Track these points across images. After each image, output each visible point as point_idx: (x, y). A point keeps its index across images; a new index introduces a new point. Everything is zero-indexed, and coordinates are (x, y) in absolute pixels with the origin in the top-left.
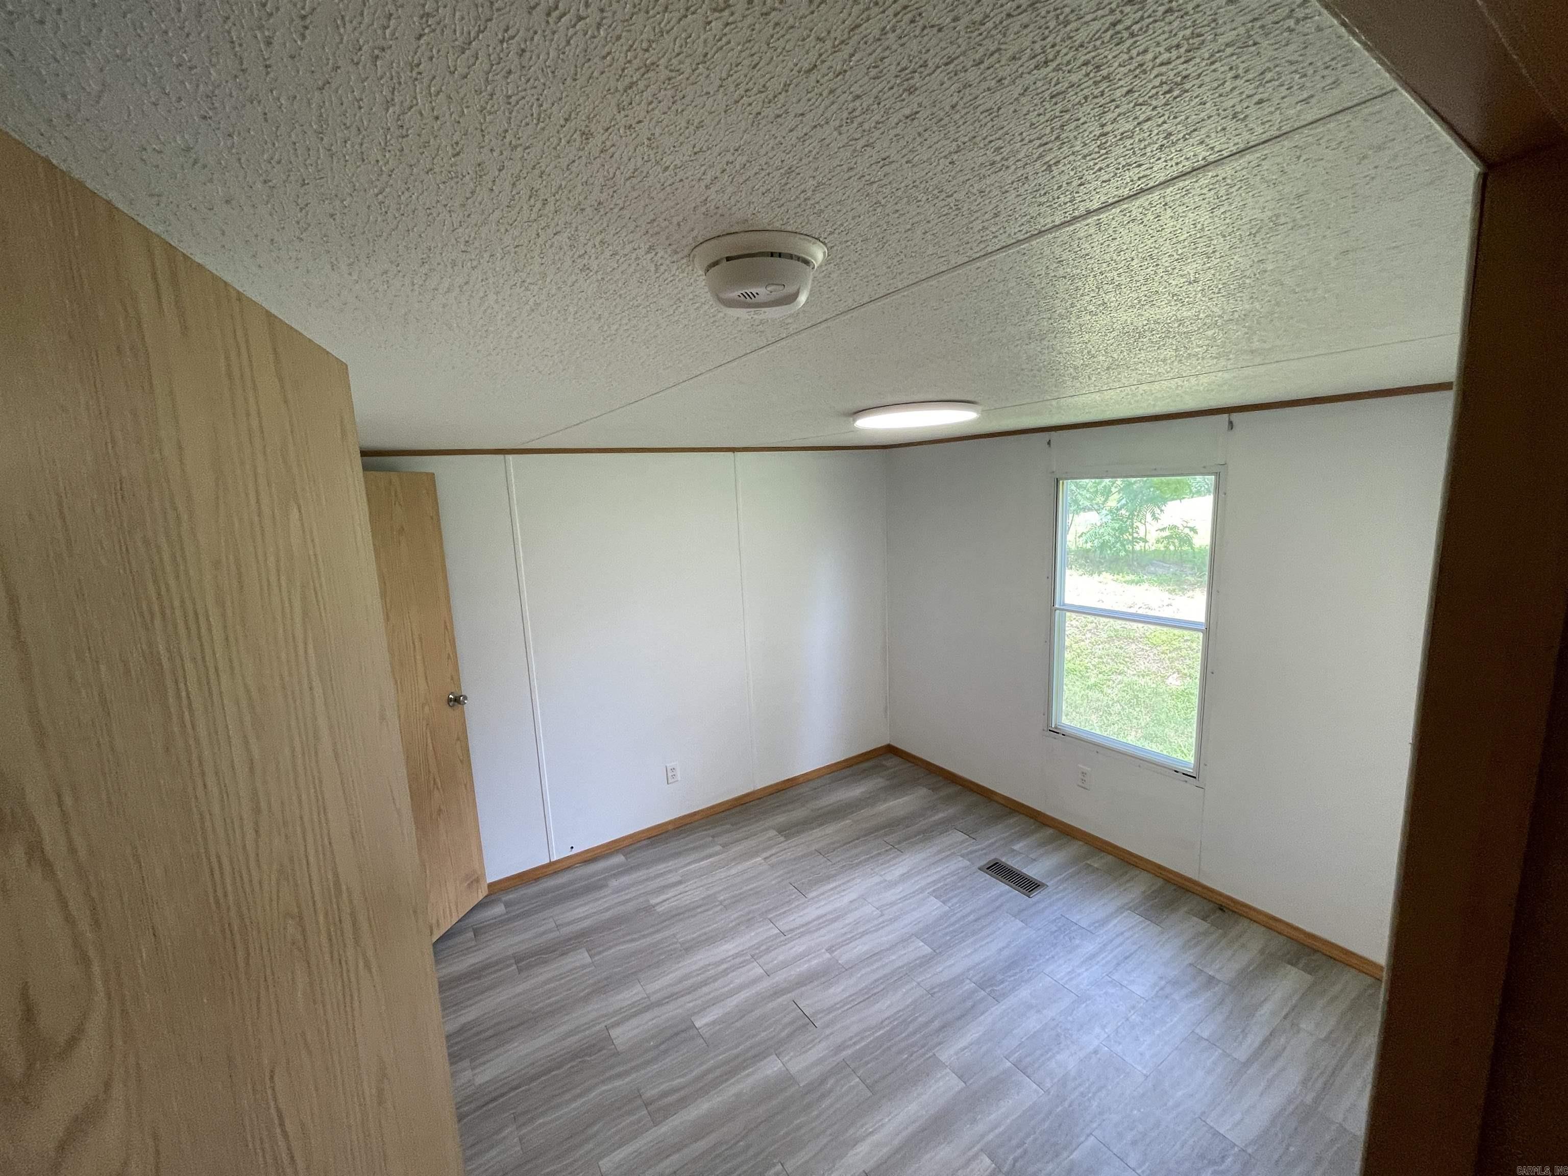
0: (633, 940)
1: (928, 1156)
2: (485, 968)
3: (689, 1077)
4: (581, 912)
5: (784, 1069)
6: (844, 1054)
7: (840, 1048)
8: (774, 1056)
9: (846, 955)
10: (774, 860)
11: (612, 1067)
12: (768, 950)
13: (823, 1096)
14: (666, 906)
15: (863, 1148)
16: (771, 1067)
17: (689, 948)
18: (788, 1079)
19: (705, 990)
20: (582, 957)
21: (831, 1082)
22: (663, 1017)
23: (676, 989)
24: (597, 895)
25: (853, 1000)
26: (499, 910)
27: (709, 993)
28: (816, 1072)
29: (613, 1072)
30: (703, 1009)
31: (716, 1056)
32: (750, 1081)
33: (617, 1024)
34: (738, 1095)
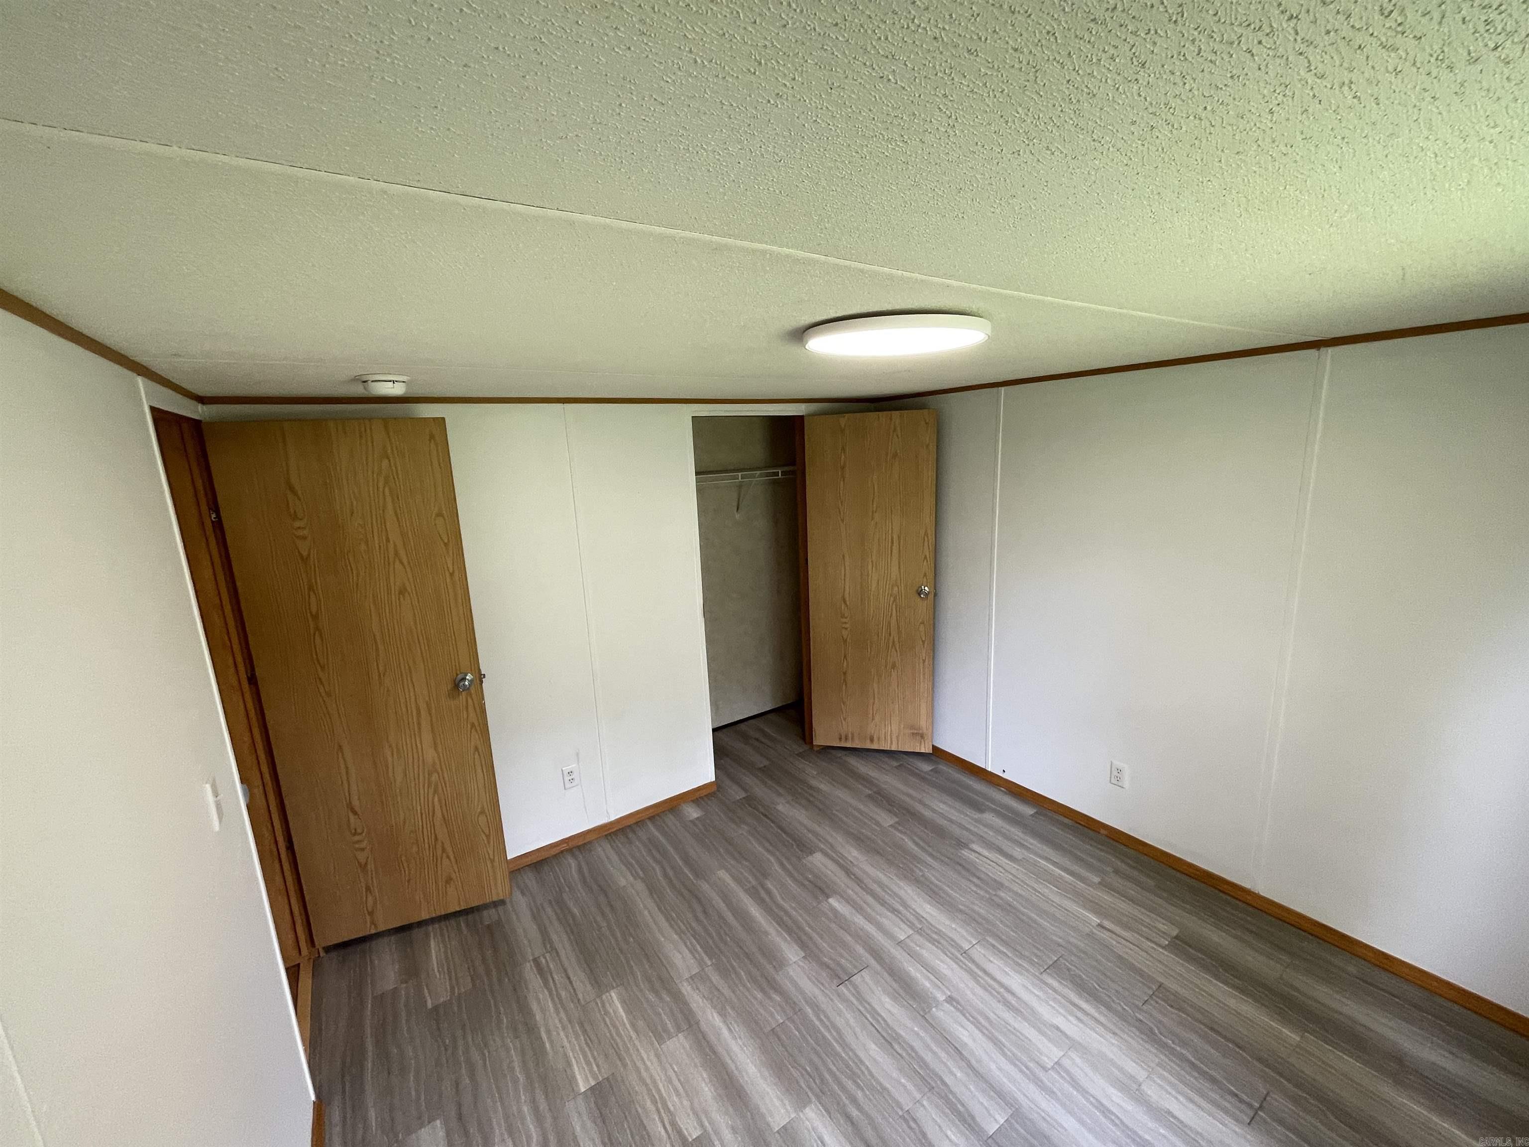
0: (917, 844)
1: (705, 1075)
2: (864, 779)
3: (781, 902)
4: (942, 807)
5: (791, 962)
6: (809, 1010)
7: (816, 1007)
8: (803, 954)
9: (944, 1015)
10: (1105, 935)
11: (788, 859)
12: (933, 941)
13: (763, 990)
14: (972, 856)
15: (717, 1021)
16: (792, 954)
17: (920, 883)
18: (779, 963)
19: (870, 899)
20: (887, 820)
21: (778, 998)
22: (836, 878)
23: (867, 881)
24: (969, 811)
25: (878, 1021)
26: (926, 767)
27: (868, 904)
28: (788, 986)
29: (785, 862)
30: (848, 901)
31: (801, 916)
32: (778, 939)
33: (826, 854)
34: (766, 933)
